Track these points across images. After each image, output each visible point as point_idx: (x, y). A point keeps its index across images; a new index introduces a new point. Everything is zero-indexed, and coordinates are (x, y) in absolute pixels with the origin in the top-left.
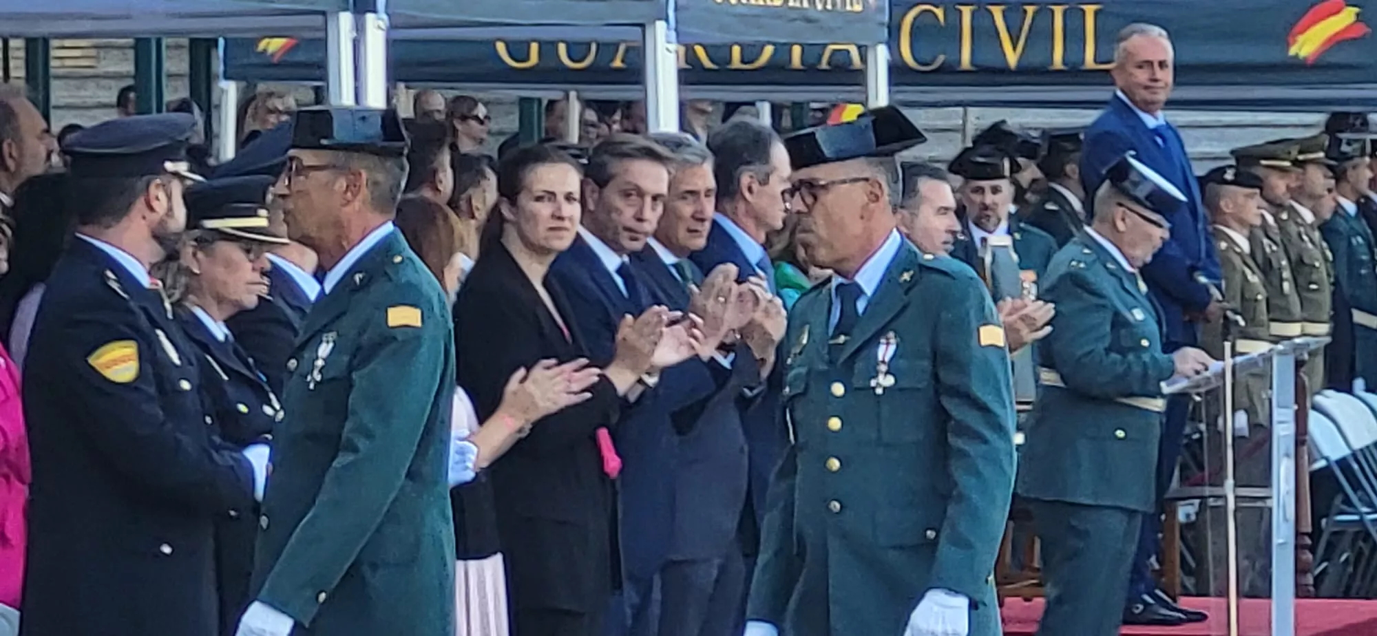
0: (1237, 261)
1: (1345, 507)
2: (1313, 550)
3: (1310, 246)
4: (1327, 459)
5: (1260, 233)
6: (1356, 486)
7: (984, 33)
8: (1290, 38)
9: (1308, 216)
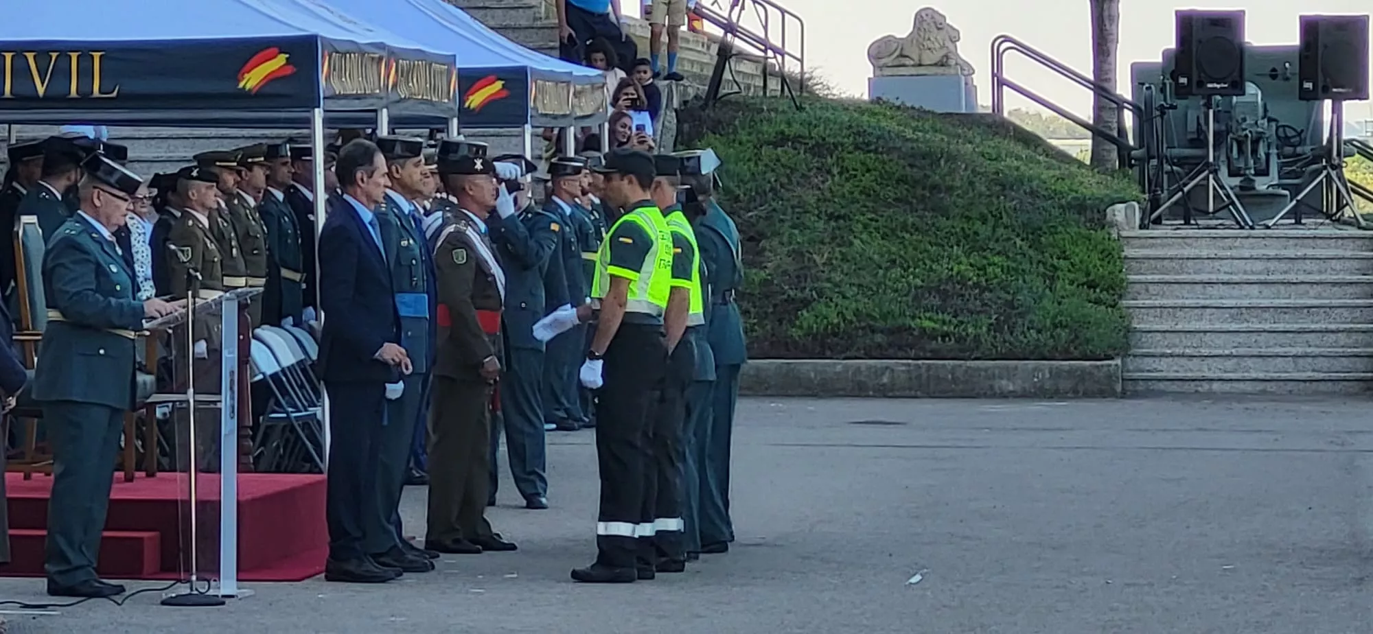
0: (200, 234)
1: (276, 408)
2: (253, 438)
3: (253, 223)
4: (263, 374)
5: (215, 214)
6: (285, 393)
7: (20, 71)
8: (240, 75)
9: (252, 203)
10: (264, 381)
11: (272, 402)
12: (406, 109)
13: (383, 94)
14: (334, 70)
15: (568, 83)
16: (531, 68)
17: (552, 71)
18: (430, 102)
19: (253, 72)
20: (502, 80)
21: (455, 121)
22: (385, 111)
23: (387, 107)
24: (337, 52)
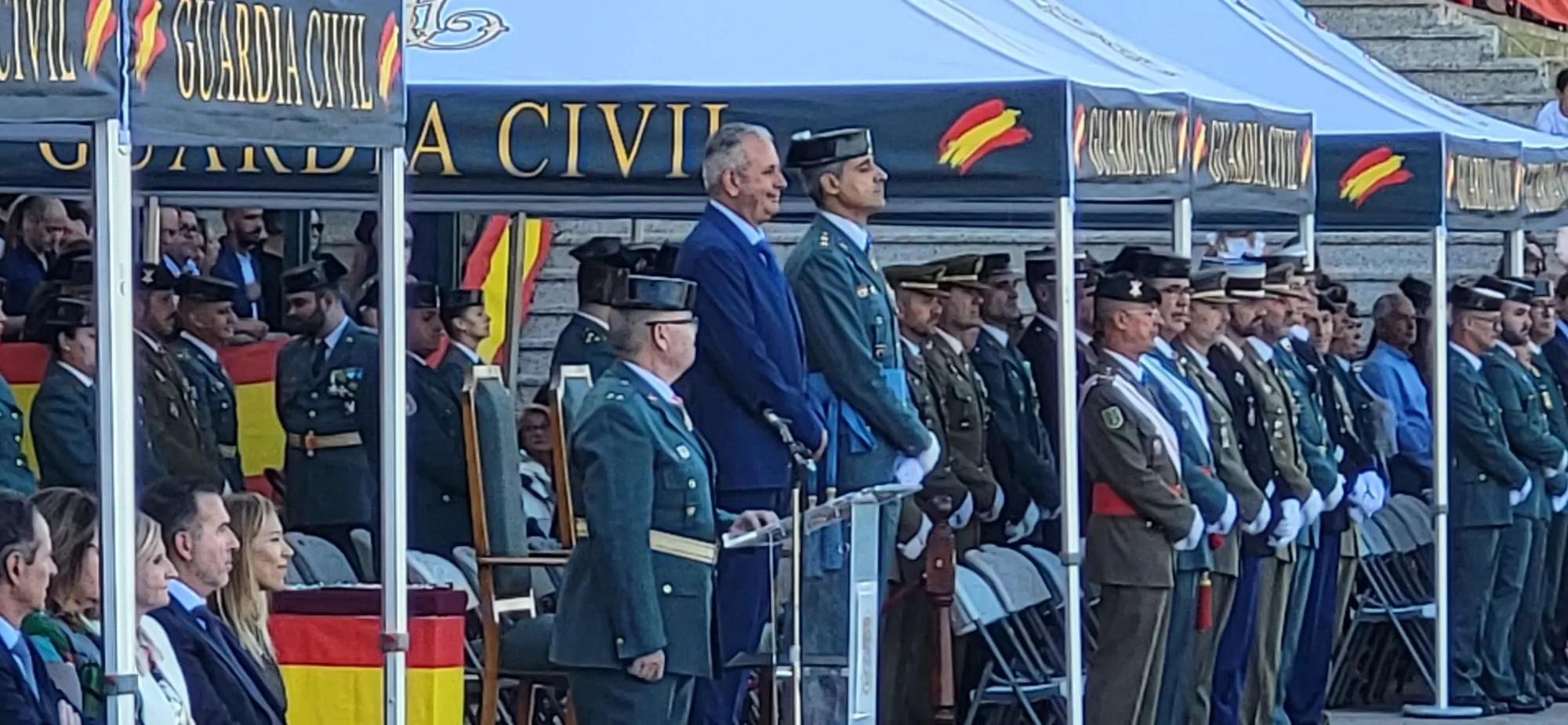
1: (995, 678)
3: (961, 378)
4: (976, 623)
6: (1009, 653)
7: (594, 135)
8: (941, 145)
9: (957, 346)
10: (977, 634)
11: (990, 665)
12: (1222, 199)
13: (1181, 176)
14: (1096, 136)
15: (1513, 160)
16: (1448, 136)
17: (1484, 141)
18: (1268, 190)
19: (963, 137)
20: (1400, 154)
21: (1310, 220)
22: (1186, 202)
23: (1189, 195)
24: (1099, 108)
